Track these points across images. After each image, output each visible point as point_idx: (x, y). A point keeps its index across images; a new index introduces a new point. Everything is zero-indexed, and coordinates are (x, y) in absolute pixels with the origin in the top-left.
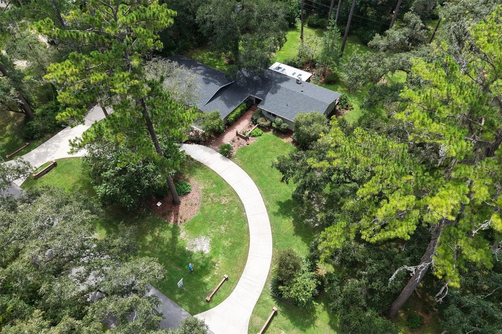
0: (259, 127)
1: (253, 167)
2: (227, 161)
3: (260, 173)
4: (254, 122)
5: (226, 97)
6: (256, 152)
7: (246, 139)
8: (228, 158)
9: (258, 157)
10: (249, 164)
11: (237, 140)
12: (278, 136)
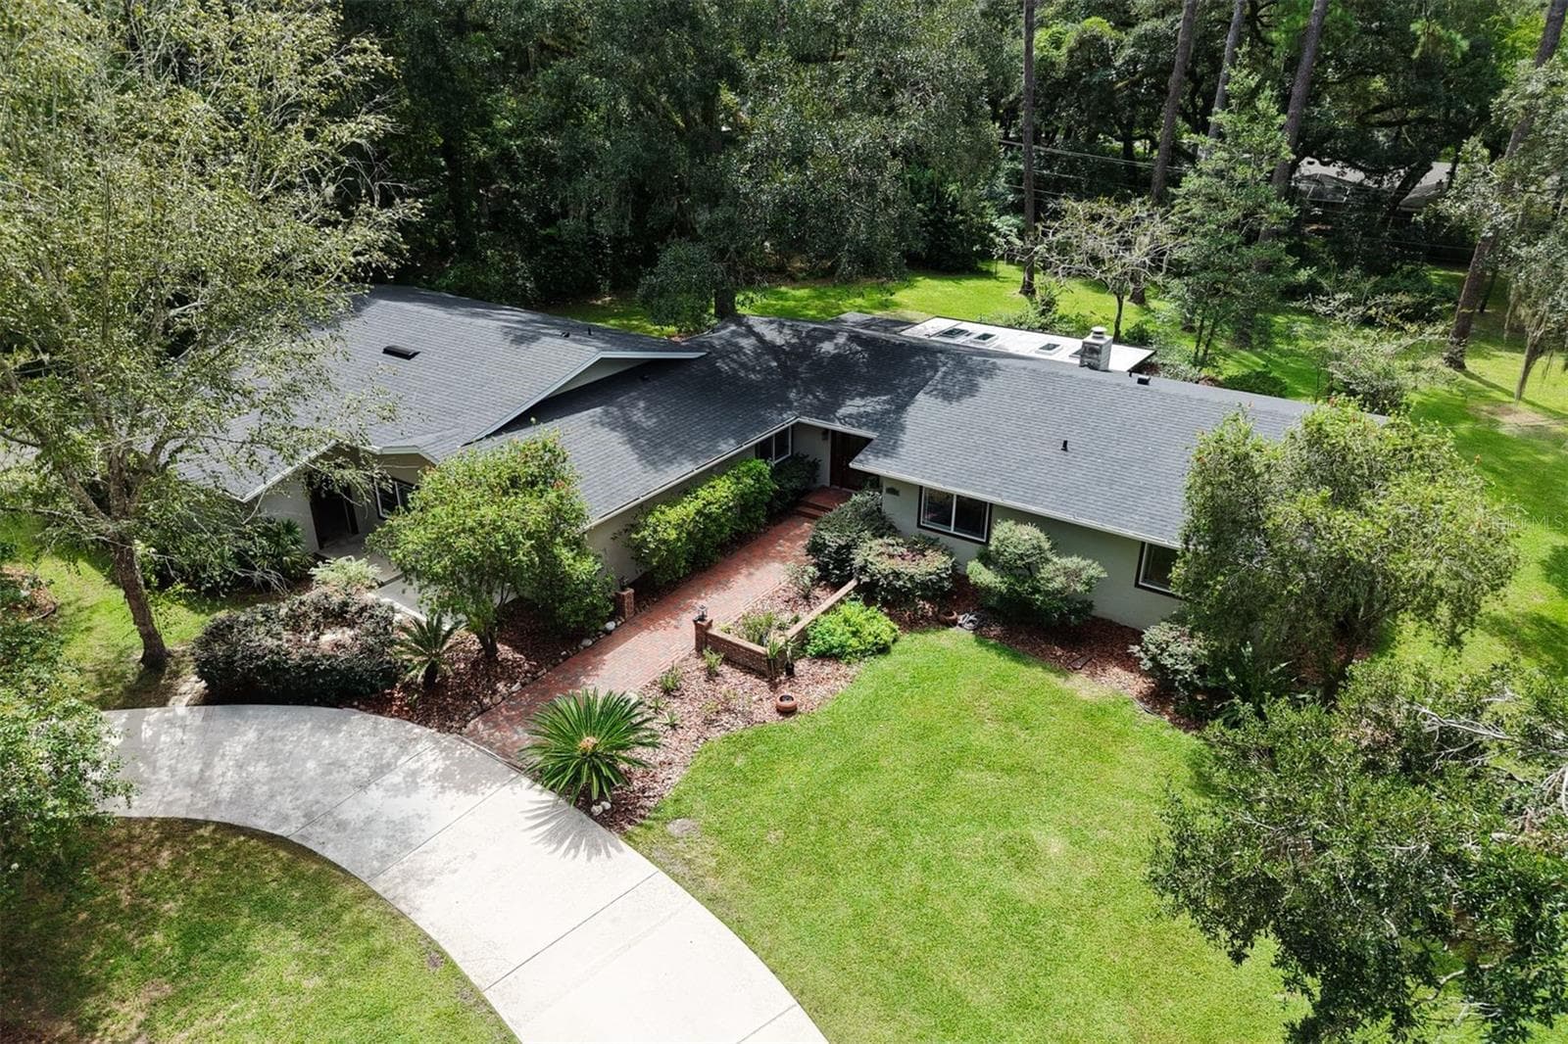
0: (869, 593)
1: (844, 912)
2: (595, 848)
3: (914, 976)
4: (833, 569)
5: (637, 415)
6: (861, 768)
7: (773, 669)
8: (608, 821)
9: (884, 814)
10: (798, 880)
11: (696, 684)
12: (1016, 657)
